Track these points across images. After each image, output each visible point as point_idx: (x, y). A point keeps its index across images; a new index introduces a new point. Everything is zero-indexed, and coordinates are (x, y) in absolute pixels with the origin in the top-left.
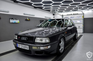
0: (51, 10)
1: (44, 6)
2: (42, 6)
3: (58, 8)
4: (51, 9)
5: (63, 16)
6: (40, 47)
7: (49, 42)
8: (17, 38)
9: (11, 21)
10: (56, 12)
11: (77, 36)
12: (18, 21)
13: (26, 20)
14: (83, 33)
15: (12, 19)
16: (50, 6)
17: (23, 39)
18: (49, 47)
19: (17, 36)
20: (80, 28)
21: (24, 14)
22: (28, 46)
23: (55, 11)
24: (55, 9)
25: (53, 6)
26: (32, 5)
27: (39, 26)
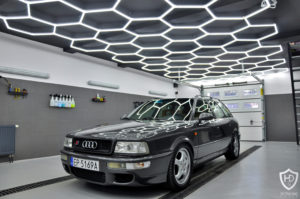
0: (165, 72)
1: (146, 61)
2: (140, 62)
3: (187, 67)
5: (202, 88)
6: (125, 162)
7: (148, 152)
8: (70, 145)
9: (54, 102)
10: (179, 77)
11: (236, 148)
12: (70, 103)
13: (95, 100)
14: (264, 141)
15: (55, 96)
16: (163, 61)
17: (87, 145)
18: (147, 165)
19: (71, 140)
20: (254, 124)
21: (90, 84)
22: (98, 163)
23: (177, 74)
24: (177, 69)
25: (171, 61)
26: (113, 58)
27: (129, 116)
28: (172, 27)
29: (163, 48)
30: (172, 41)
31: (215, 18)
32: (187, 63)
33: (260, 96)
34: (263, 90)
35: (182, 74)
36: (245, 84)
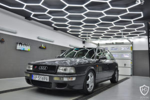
0: (79, 35)
1: (70, 28)
2: (67, 28)
3: (92, 32)
4: (79, 33)
5: (98, 45)
8: (31, 69)
10: (87, 38)
12: (28, 48)
14: (131, 75)
15: (20, 44)
16: (80, 28)
17: (42, 68)
19: (32, 66)
20: (126, 66)
21: (38, 38)
22: (48, 77)
23: (86, 36)
24: (86, 33)
25: (84, 28)
26: (53, 25)
27: (61, 56)
28: (88, 11)
29: (81, 21)
30: (87, 18)
31: (111, 8)
32: (93, 30)
33: (130, 50)
34: (132, 48)
35: (89, 36)
36: (122, 43)
